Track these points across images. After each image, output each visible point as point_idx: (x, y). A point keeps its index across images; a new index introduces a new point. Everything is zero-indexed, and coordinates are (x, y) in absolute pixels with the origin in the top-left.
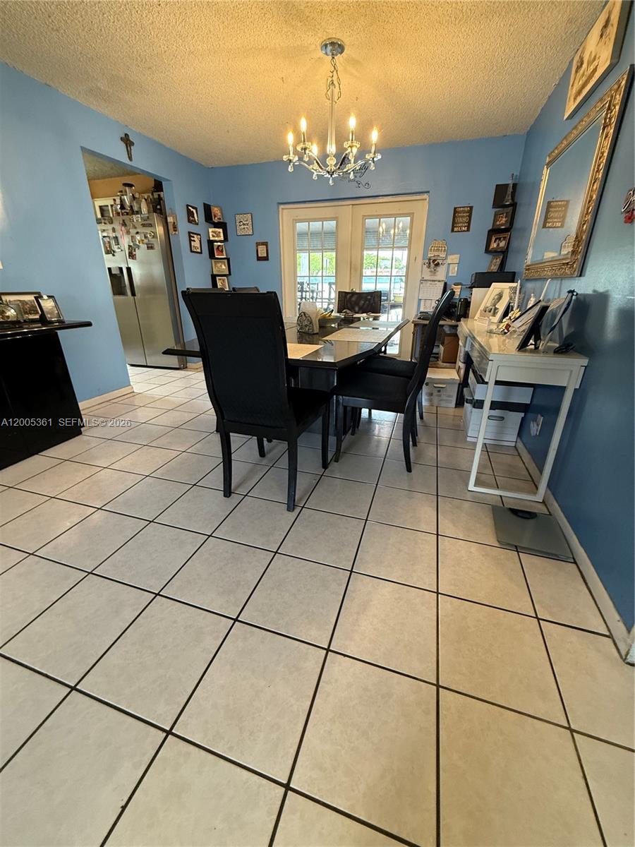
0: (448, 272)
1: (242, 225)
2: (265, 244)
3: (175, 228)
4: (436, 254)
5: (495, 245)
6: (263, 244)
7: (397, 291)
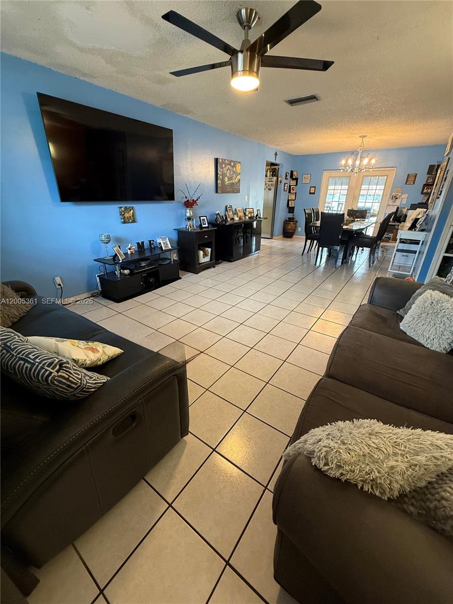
0: (401, 202)
1: (305, 180)
2: (315, 187)
3: (281, 182)
4: (397, 194)
5: (426, 191)
6: (313, 187)
7: (376, 208)
